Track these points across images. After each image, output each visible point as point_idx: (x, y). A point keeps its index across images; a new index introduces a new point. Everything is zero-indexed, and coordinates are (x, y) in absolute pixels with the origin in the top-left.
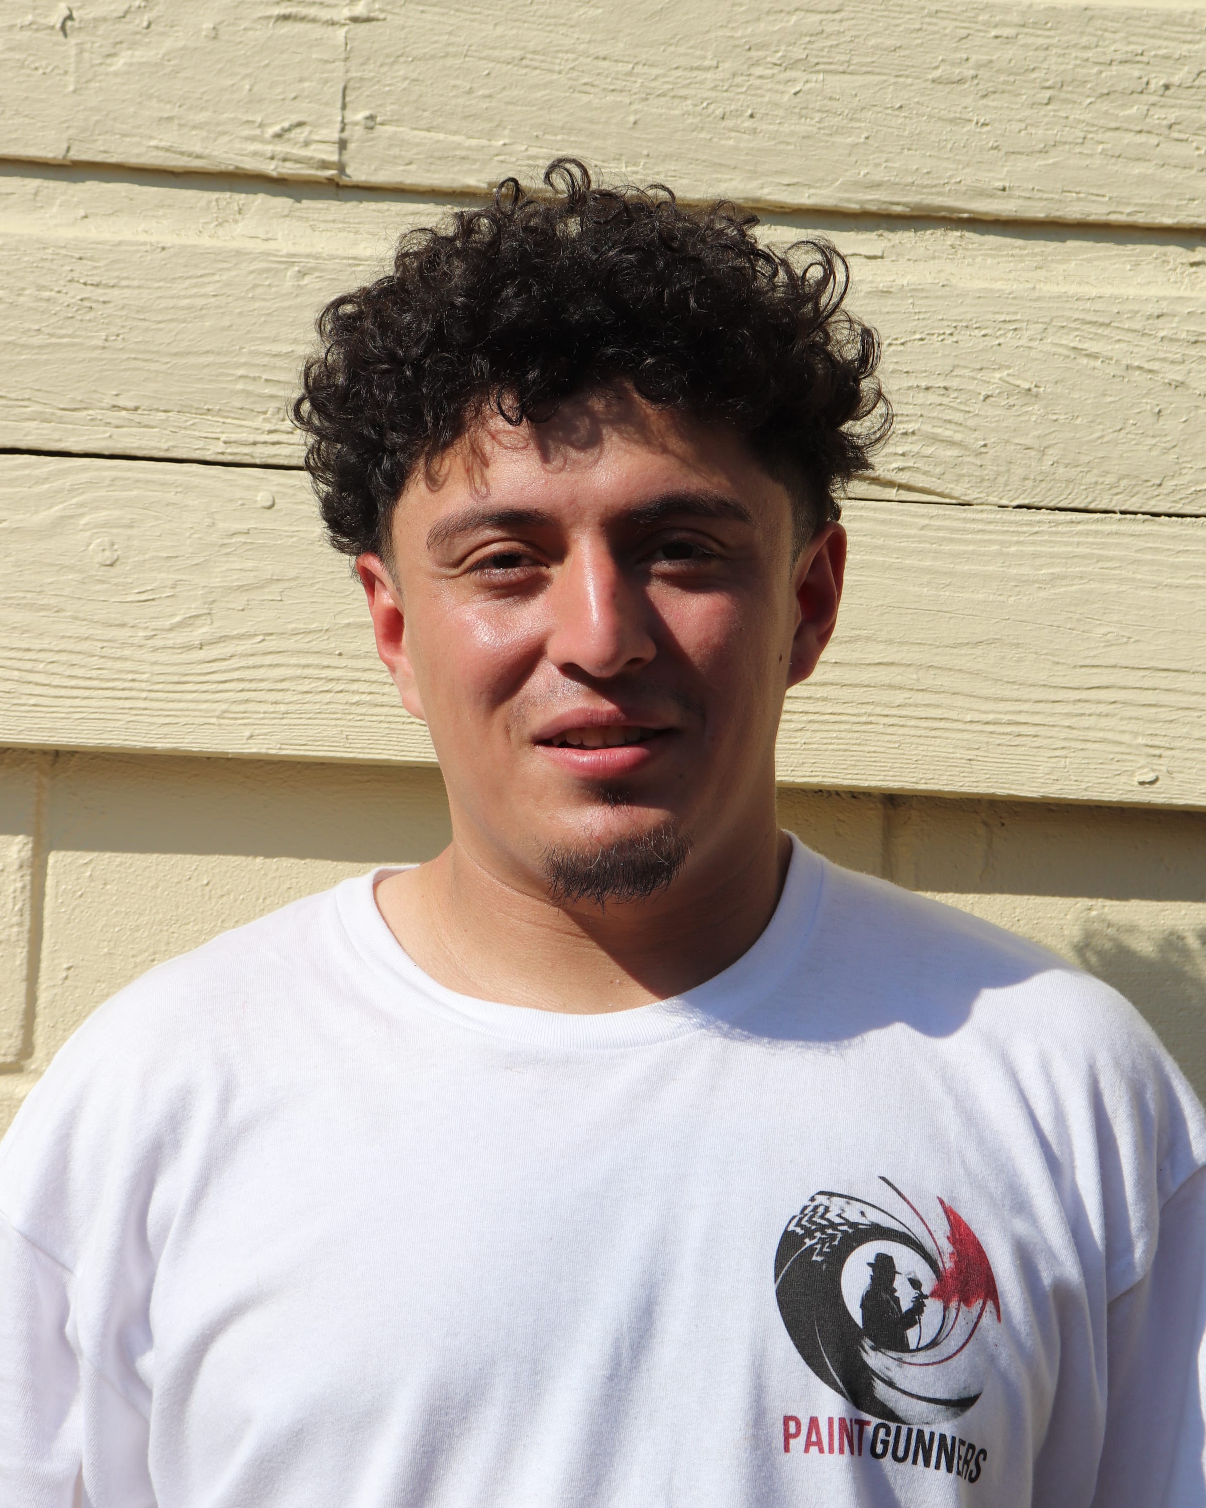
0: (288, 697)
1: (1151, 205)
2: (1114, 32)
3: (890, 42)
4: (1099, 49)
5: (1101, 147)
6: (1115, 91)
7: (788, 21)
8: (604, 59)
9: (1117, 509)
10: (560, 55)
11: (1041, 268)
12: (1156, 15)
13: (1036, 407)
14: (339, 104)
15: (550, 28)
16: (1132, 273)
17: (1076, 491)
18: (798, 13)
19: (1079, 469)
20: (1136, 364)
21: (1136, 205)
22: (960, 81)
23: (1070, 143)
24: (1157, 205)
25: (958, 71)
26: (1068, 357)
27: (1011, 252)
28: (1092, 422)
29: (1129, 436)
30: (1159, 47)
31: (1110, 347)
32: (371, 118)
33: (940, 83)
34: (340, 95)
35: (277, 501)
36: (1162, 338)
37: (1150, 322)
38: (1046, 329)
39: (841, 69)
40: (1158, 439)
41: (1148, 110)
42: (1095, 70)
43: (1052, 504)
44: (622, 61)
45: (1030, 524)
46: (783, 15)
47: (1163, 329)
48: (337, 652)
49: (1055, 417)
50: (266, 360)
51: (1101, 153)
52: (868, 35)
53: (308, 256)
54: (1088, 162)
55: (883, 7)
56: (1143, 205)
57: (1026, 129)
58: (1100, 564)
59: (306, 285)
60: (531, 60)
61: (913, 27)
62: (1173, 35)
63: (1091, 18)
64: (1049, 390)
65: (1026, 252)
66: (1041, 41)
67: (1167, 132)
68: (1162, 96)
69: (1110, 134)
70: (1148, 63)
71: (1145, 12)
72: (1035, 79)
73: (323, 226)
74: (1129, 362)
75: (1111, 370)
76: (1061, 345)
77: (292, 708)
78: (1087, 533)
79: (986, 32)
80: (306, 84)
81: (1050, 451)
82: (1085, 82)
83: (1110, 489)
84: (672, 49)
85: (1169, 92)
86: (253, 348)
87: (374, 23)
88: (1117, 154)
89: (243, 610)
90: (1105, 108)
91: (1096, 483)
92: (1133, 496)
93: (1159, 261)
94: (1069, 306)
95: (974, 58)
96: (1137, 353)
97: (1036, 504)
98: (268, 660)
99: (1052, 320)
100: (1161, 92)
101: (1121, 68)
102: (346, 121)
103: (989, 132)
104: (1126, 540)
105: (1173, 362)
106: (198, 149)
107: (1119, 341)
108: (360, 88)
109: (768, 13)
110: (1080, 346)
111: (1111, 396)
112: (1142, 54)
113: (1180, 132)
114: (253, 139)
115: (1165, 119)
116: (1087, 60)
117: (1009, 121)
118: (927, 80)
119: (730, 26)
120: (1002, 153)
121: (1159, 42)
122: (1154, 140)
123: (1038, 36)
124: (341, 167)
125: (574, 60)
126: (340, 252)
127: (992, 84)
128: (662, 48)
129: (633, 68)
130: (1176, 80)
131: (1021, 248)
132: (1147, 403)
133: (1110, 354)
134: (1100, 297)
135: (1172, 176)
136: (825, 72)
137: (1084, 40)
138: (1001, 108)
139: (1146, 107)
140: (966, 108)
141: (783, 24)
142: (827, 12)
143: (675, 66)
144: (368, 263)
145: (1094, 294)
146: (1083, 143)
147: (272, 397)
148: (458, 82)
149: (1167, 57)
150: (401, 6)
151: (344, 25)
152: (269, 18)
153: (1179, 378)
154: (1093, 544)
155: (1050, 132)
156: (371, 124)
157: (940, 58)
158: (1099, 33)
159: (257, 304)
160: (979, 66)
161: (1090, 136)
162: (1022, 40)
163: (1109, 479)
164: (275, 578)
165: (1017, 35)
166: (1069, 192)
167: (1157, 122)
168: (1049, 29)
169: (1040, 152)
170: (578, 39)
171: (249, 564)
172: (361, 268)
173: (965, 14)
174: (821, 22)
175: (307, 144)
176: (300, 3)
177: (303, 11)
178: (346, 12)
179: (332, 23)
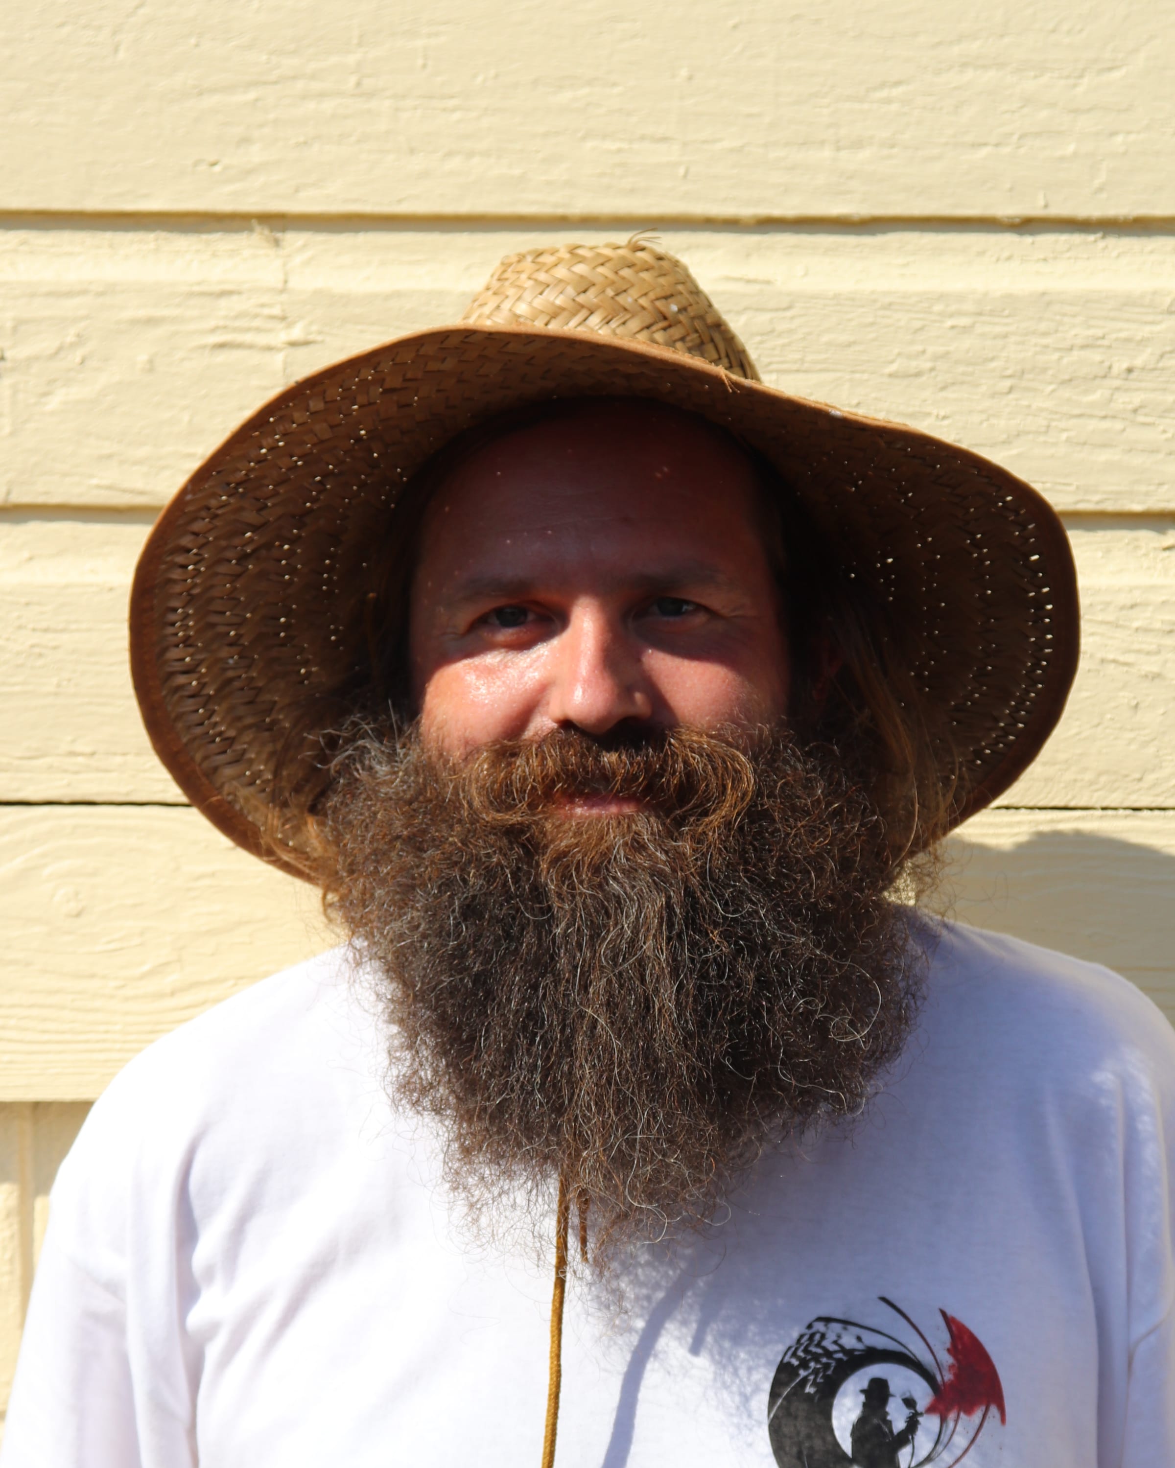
1: (1119, 492)
2: (1074, 316)
3: (844, 338)
4: (1059, 335)
5: (1064, 436)
6: (1076, 378)
9: (1098, 805)
12: (1116, 297)
17: (1055, 789)
18: (748, 313)
19: (1057, 767)
20: (1111, 656)
21: (1104, 492)
22: (918, 374)
23: (1034, 432)
24: (1125, 492)
25: (914, 364)
29: (1107, 731)
30: (1120, 330)
33: (897, 378)
36: (1137, 630)
37: (1124, 612)
39: (795, 367)
40: (1136, 733)
41: (1112, 395)
42: (1056, 356)
43: (1031, 804)
45: (1010, 825)
47: (1137, 619)
51: (1066, 441)
52: (821, 332)
54: (1053, 450)
55: (834, 302)
56: (1112, 492)
57: (987, 420)
61: (866, 321)
62: (1134, 317)
66: (998, 329)
67: (1132, 416)
68: (1126, 379)
69: (1074, 422)
70: (1110, 347)
72: (994, 368)
74: (1103, 656)
75: (1086, 665)
79: (941, 322)
82: (1046, 369)
83: (1090, 785)
85: (1133, 375)
87: (312, 346)
88: (1082, 441)
89: (213, 955)
90: (1067, 395)
91: (1075, 781)
92: (1113, 792)
93: (1131, 547)
95: (931, 350)
96: (1111, 646)
97: (1015, 804)
100: (1124, 376)
101: (1082, 353)
103: (949, 425)
105: (1148, 653)
106: (139, 485)
107: (1093, 634)
112: (1103, 338)
113: (1146, 415)
115: (1129, 403)
116: (1047, 346)
117: (970, 412)
118: (883, 375)
121: (1120, 325)
122: (1118, 425)
123: (996, 324)
127: (950, 376)
130: (1138, 362)
132: (1123, 697)
135: (1140, 461)
136: (778, 371)
137: (1043, 326)
138: (961, 400)
139: (1110, 392)
140: (925, 401)
142: (777, 310)
146: (1047, 432)
149: (1128, 340)
150: (340, 327)
151: (282, 350)
152: (203, 347)
153: (1155, 669)
155: (1012, 422)
157: (896, 351)
160: (936, 358)
161: (1054, 424)
162: (979, 329)
163: (1088, 776)
164: (244, 919)
165: (974, 324)
167: (1122, 406)
168: (1008, 316)
169: (1003, 442)
171: (217, 907)
173: (920, 305)
174: (771, 320)
176: (236, 330)
177: (239, 338)
178: (282, 336)
179: (270, 349)
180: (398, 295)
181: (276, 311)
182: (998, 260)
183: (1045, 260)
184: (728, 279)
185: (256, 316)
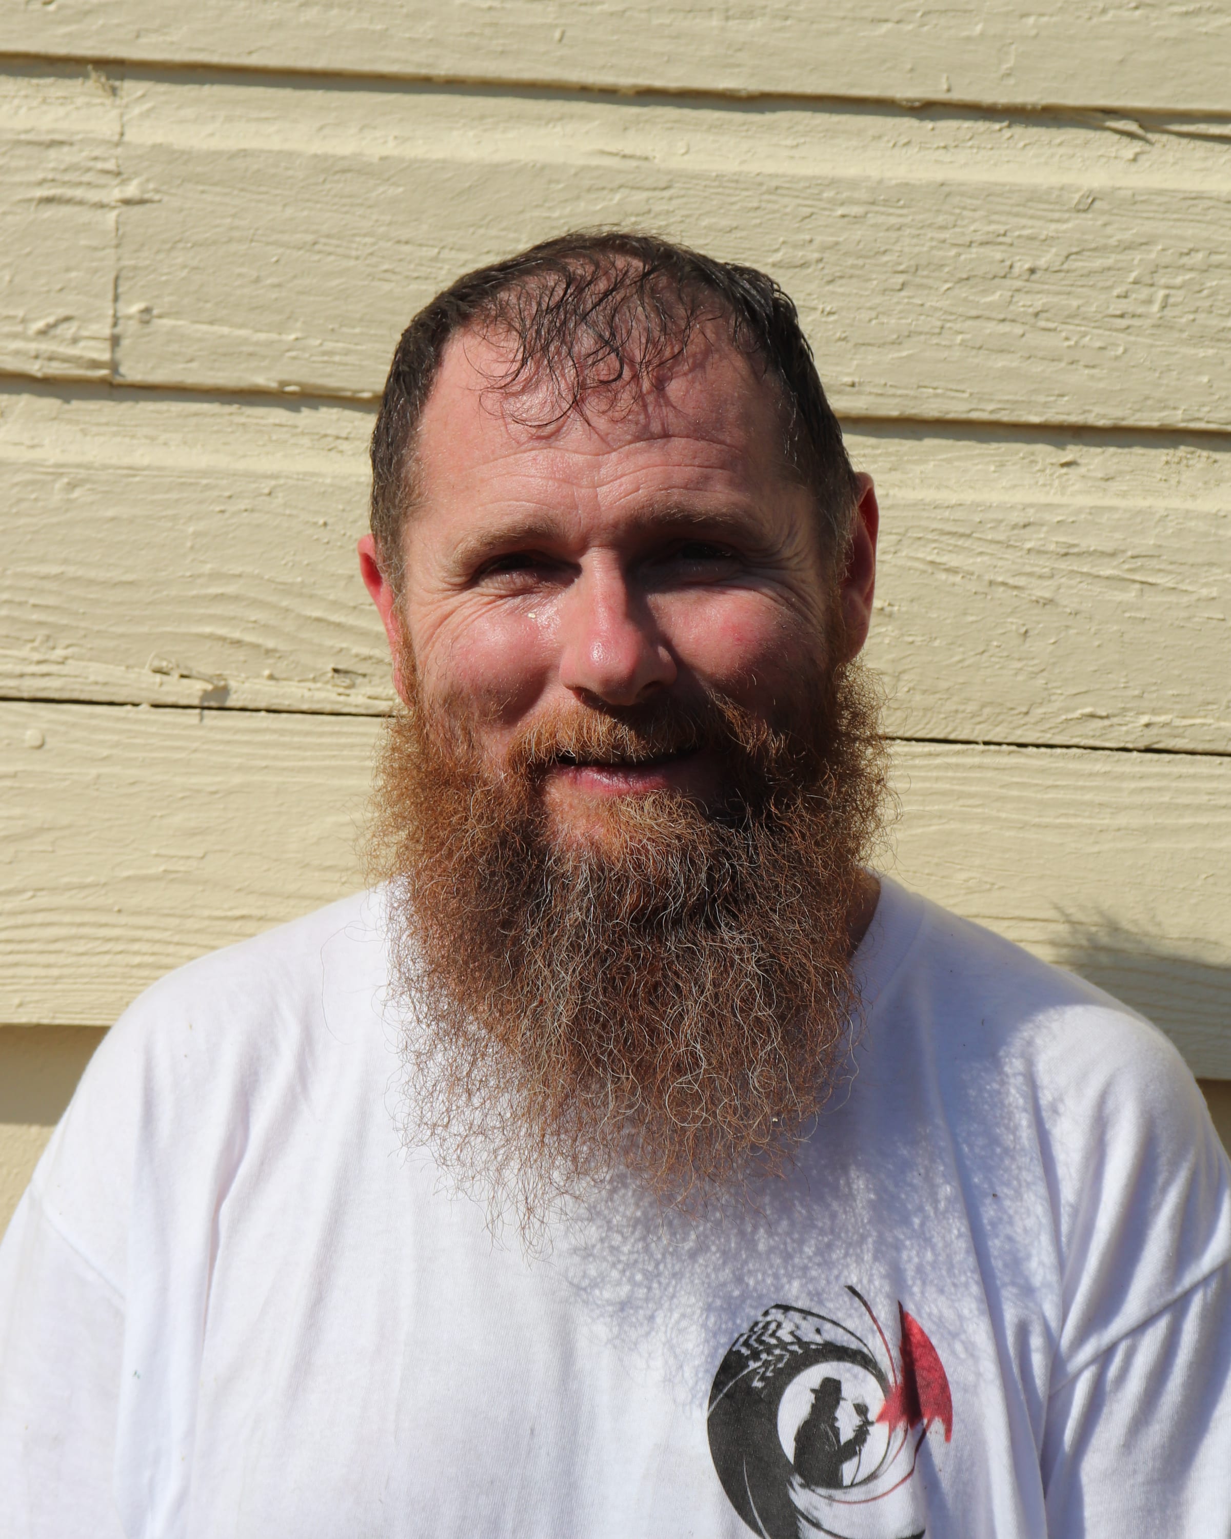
0: (62, 959)
1: (1016, 402)
2: (974, 210)
3: (725, 223)
4: (957, 230)
5: (959, 338)
6: (975, 276)
7: (611, 200)
8: (407, 243)
9: (980, 739)
10: (358, 239)
11: (895, 470)
12: (1020, 191)
13: (890, 628)
14: (110, 295)
15: (345, 209)
16: (996, 475)
17: (934, 720)
18: (622, 190)
19: (938, 696)
20: (1000, 579)
21: (1000, 401)
22: (804, 265)
23: (927, 333)
24: (1023, 402)
25: (800, 254)
26: (924, 572)
27: (862, 452)
28: (952, 643)
29: (993, 659)
31: (971, 561)
32: (147, 310)
33: (781, 267)
34: (111, 287)
35: (48, 740)
36: (1029, 550)
37: (1016, 532)
38: (900, 541)
40: (1024, 663)
41: (1012, 296)
42: (953, 252)
43: (908, 735)
44: (427, 246)
46: (605, 192)
47: (1030, 540)
48: (116, 909)
49: (910, 639)
50: (31, 583)
51: (960, 344)
52: (700, 215)
53: (79, 466)
54: (946, 354)
55: (716, 183)
56: (1008, 401)
57: (877, 318)
58: (961, 802)
59: (76, 499)
60: (325, 244)
61: (751, 205)
62: (1039, 213)
63: (948, 195)
64: (904, 609)
65: (879, 451)
66: (893, 220)
67: (1033, 320)
68: (1027, 280)
69: (970, 323)
70: (1011, 245)
71: (1008, 188)
72: (887, 262)
73: (94, 429)
74: (992, 578)
75: (973, 587)
76: (917, 559)
77: (66, 971)
78: (948, 767)
79: (831, 210)
80: (73, 274)
81: (906, 677)
82: (942, 266)
83: (972, 717)
84: (482, 231)
85: (1034, 277)
86: (19, 569)
87: (148, 206)
88: (978, 345)
89: (10, 863)
90: (964, 295)
91: (957, 711)
92: (997, 726)
93: (1027, 461)
94: (925, 514)
95: (819, 239)
96: (1001, 567)
97: (890, 735)
98: (39, 918)
99: (907, 531)
100: (1026, 276)
101: (982, 250)
102: (119, 314)
103: (836, 322)
104: (990, 774)
105: (1041, 577)
107: (981, 553)
108: (133, 278)
109: (589, 190)
110: (938, 560)
111: (972, 615)
112: (1005, 235)
113: (1048, 320)
114: (15, 336)
115: (1030, 306)
116: (944, 241)
117: (859, 309)
118: (766, 264)
119: (547, 205)
120: (850, 345)
121: (1023, 221)
122: (1018, 330)
123: (890, 215)
124: (114, 366)
125: (374, 244)
126: (114, 461)
127: (838, 268)
128: (471, 230)
129: (439, 253)
130: (1042, 262)
131: (874, 447)
132: (1012, 623)
133: (971, 569)
134: (960, 505)
135: (1039, 369)
137: (941, 220)
138: (849, 295)
139: (1010, 293)
140: (809, 294)
141: (605, 203)
142: (655, 189)
143: (486, 250)
144: (146, 473)
145: (954, 502)
146: (940, 334)
147: (40, 624)
148: (243, 270)
149: (1031, 238)
150: (179, 186)
151: (114, 208)
152: (30, 200)
153: (1048, 595)
154: (953, 778)
155: (903, 321)
156: (146, 317)
157: (781, 239)
158: (957, 211)
159: (22, 521)
160: (824, 248)
161: (948, 325)
162: (872, 219)
163: (971, 707)
164: (46, 826)
165: (867, 213)
166: (925, 387)
167: (1022, 309)
168: (902, 207)
169: (893, 343)
170: (377, 221)
171: (17, 811)
172: (137, 479)
173: (809, 191)
174: (648, 200)
175: (75, 340)
176: (64, 183)
177: (69, 192)
178: (117, 194)
179: (101, 206)
180: (244, 153)
181: (110, 165)
182: (894, 145)
183: (945, 147)
184: (603, 153)
185: (89, 170)
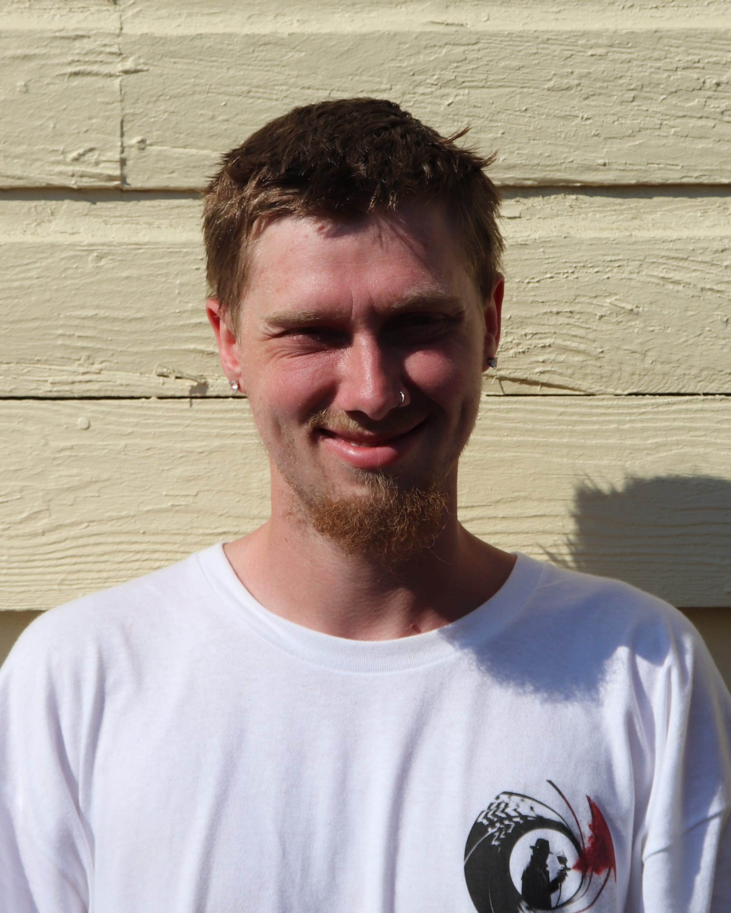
0: (108, 566)
1: (712, 170)
2: (677, 47)
3: (515, 64)
4: (667, 60)
5: (673, 130)
6: (681, 90)
7: (440, 53)
8: (309, 88)
9: (701, 392)
10: (277, 87)
11: (635, 218)
12: (707, 33)
13: (637, 322)
14: (118, 133)
15: (267, 69)
16: (702, 218)
17: (670, 381)
18: (447, 46)
19: (671, 365)
20: (708, 286)
21: (702, 170)
22: (568, 89)
23: (651, 129)
24: (717, 170)
25: (566, 81)
26: (658, 284)
27: (613, 208)
28: (679, 330)
29: (707, 339)
30: (711, 56)
31: (688, 275)
32: (143, 141)
33: (553, 91)
34: (119, 127)
35: (92, 423)
36: (726, 267)
37: (717, 255)
38: (641, 265)
39: (481, 84)
40: (727, 340)
41: (706, 102)
42: (665, 75)
43: (653, 391)
44: (322, 89)
45: (638, 406)
46: (436, 48)
47: (726, 260)
48: (142, 532)
49: (651, 329)
50: (77, 322)
51: (674, 135)
52: (499, 59)
53: (103, 244)
54: (664, 141)
55: (508, 39)
56: (706, 170)
57: (618, 120)
58: (691, 434)
59: (103, 266)
60: (256, 92)
61: (531, 51)
62: (721, 47)
63: (660, 38)
64: (646, 309)
65: (624, 207)
66: (625, 56)
67: (720, 116)
68: (715, 91)
69: (679, 120)
70: (703, 68)
71: (699, 31)
72: (623, 84)
73: (112, 220)
74: (703, 286)
75: (690, 292)
76: (653, 276)
77: (111, 574)
78: (680, 411)
79: (584, 52)
80: (94, 121)
81: (650, 354)
82: (659, 84)
83: (695, 378)
84: (357, 78)
85: (720, 88)
86: (68, 314)
87: (140, 73)
88: (685, 135)
89: (72, 505)
90: (674, 102)
91: (684, 375)
92: (711, 383)
93: (722, 208)
94: (657, 246)
95: (577, 71)
96: (709, 279)
97: (642, 392)
98: (92, 540)
99: (645, 258)
100: (714, 88)
101: (684, 72)
102: (125, 145)
103: (591, 124)
104: (709, 415)
106: (18, 173)
107: (695, 270)
108: (133, 121)
109: (426, 47)
110: (667, 276)
111: (691, 311)
112: (699, 62)
114: (58, 163)
115: (718, 107)
116: (659, 68)
117: (606, 115)
118: (544, 89)
119: (399, 58)
120: (601, 139)
121: (710, 53)
122: (711, 123)
123: (623, 53)
124: (123, 178)
125: (287, 90)
126: (126, 240)
127: (591, 89)
128: (350, 78)
129: (330, 94)
130: (724, 79)
131: (620, 204)
132: (718, 315)
133: (689, 281)
134: (679, 239)
135: (726, 148)
136: (469, 87)
137: (656, 54)
138: (599, 106)
139: (704, 100)
140: (573, 107)
141: (437, 56)
142: (468, 44)
143: (360, 90)
144: (146, 247)
145: (675, 238)
146: (660, 128)
147: (84, 348)
148: (204, 112)
149: (716, 63)
150: (159, 60)
151: (118, 76)
152: (64, 75)
154: (684, 419)
155: (635, 122)
156: (142, 146)
157: (553, 73)
158: (667, 48)
159: (69, 282)
160: (581, 77)
161: (665, 122)
162: (611, 56)
163: (694, 371)
164: (94, 480)
165: (607, 53)
166: (652, 164)
167: (713, 110)
168: (630, 48)
169: (629, 136)
170: (289, 75)
171: (75, 471)
172: (141, 251)
173: (569, 40)
174: (464, 52)
175: (97, 163)
176: (86, 62)
177: (89, 68)
178: (120, 67)
179: (110, 75)
180: (200, 36)
181: (115, 49)
182: (623, 8)
183: (656, 7)
184: (433, 23)
185: (101, 53)
